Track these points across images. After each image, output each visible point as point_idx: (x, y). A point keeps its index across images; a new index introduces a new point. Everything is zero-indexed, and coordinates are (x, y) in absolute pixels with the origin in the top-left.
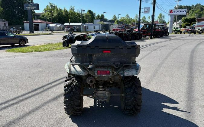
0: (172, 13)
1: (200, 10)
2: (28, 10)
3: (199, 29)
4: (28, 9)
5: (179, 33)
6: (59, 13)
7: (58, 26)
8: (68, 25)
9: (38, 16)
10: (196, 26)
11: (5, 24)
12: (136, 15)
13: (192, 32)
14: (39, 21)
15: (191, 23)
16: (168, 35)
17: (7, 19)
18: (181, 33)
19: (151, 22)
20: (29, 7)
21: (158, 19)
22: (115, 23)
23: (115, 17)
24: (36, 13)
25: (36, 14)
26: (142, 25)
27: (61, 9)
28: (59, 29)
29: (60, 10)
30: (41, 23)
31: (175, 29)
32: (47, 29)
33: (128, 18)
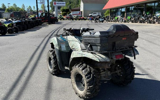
0: (56, 5)
1: (69, 3)
3: (75, 17)
5: (63, 20)
10: (72, 15)
12: (23, 5)
13: (71, 19)
15: (67, 12)
16: (57, 22)
18: (64, 19)
19: (36, 10)
21: (42, 8)
22: (6, 12)
23: (3, 5)
26: (40, 14)
31: (59, 16)
33: (15, 7)
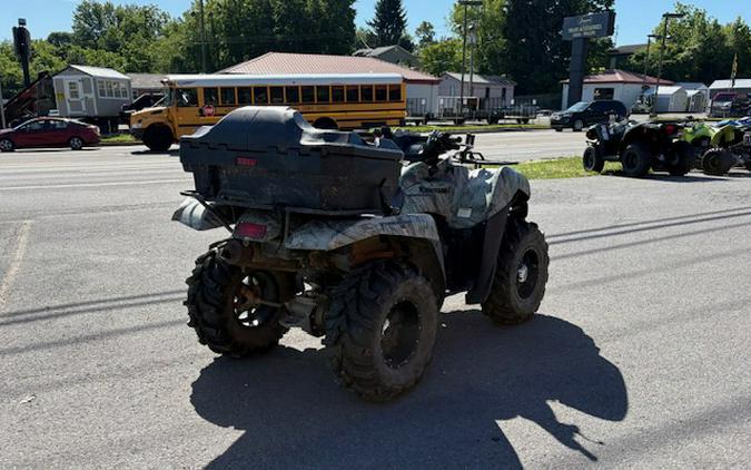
2: (576, 38)
4: (575, 35)
6: (710, 39)
7: (691, 93)
8: (726, 90)
9: (622, 60)
11: (504, 90)
14: (618, 77)
17: (515, 74)
20: (579, 26)
24: (617, 47)
25: (616, 51)
27: (719, 23)
28: (692, 103)
29: (717, 26)
30: (621, 85)
32: (641, 107)
